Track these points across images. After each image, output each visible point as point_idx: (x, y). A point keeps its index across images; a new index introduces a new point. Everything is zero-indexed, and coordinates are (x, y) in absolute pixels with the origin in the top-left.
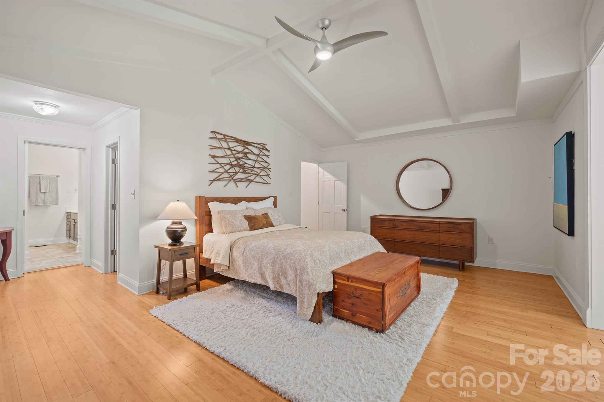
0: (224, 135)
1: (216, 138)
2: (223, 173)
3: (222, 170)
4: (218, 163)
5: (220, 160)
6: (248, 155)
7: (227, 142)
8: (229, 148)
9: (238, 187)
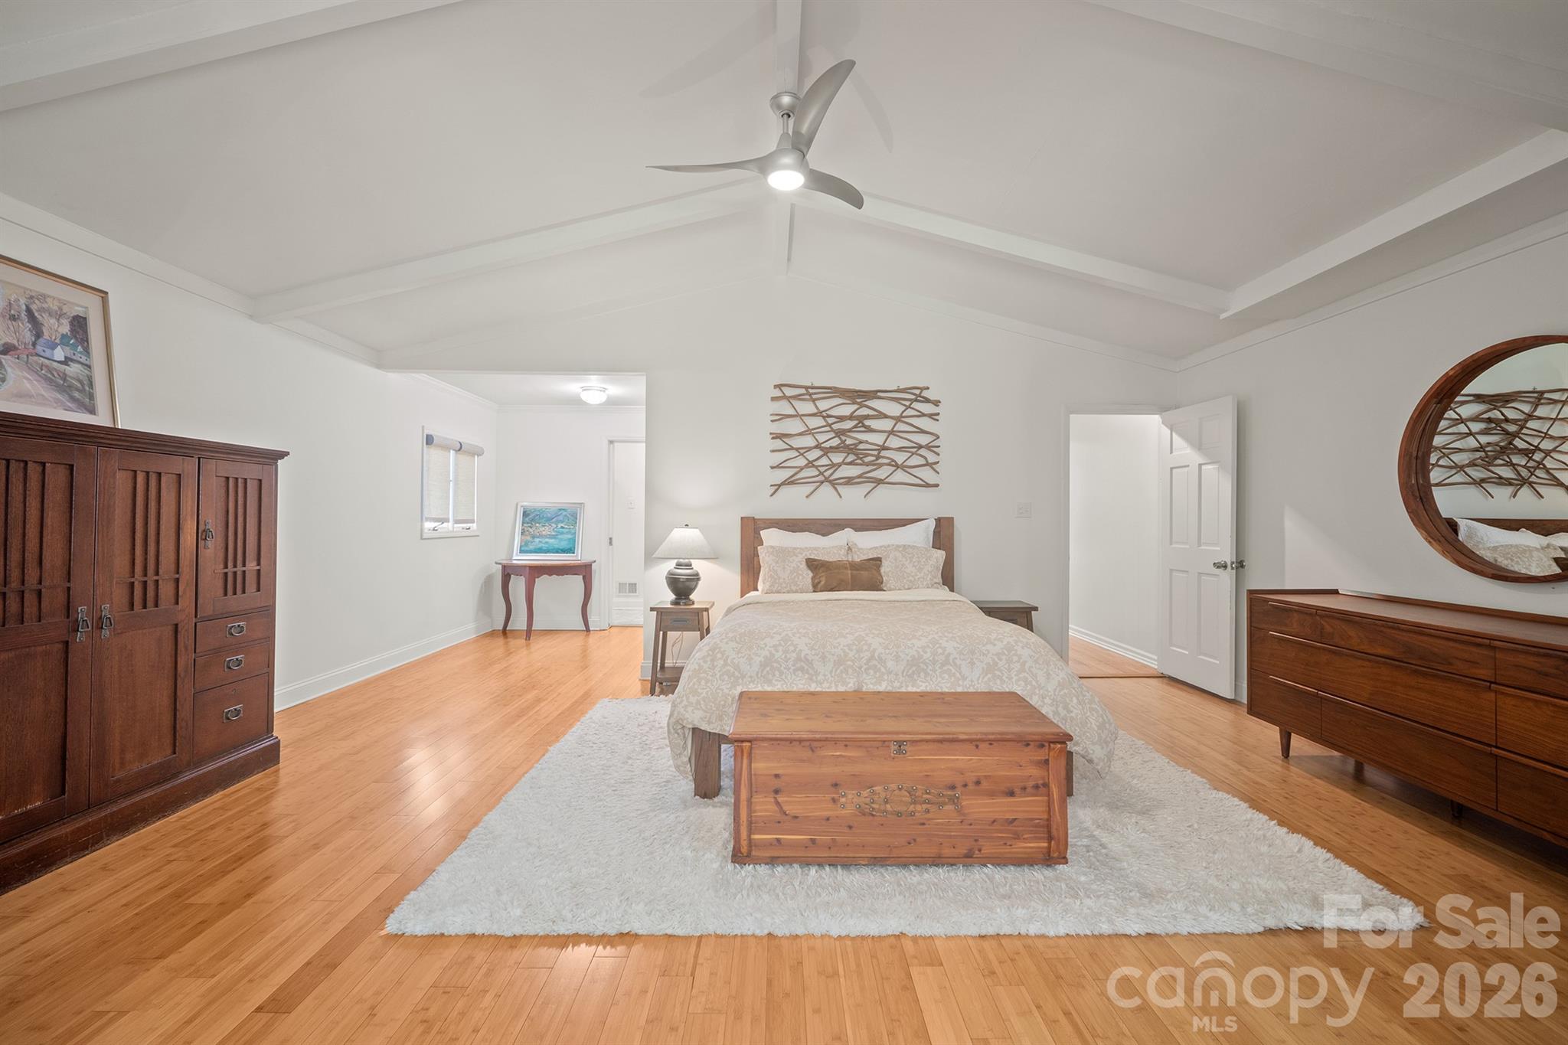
0: (806, 388)
1: (784, 397)
2: (802, 469)
3: (802, 462)
4: (792, 448)
5: (797, 442)
6: (867, 422)
7: (814, 401)
8: (818, 414)
9: (841, 497)
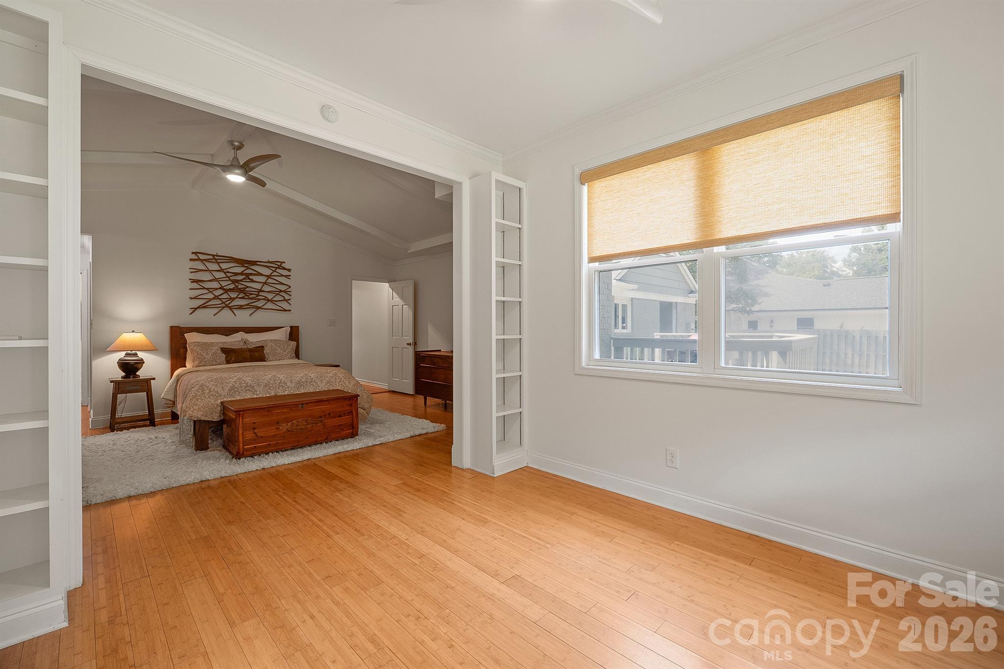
0: (213, 256)
1: (199, 259)
2: (211, 300)
3: (211, 296)
4: (204, 288)
5: (206, 285)
6: (251, 277)
7: (218, 263)
8: (221, 270)
9: (235, 315)
